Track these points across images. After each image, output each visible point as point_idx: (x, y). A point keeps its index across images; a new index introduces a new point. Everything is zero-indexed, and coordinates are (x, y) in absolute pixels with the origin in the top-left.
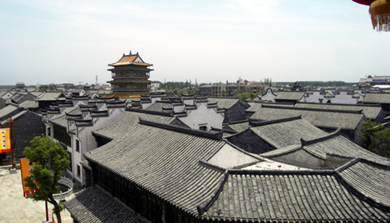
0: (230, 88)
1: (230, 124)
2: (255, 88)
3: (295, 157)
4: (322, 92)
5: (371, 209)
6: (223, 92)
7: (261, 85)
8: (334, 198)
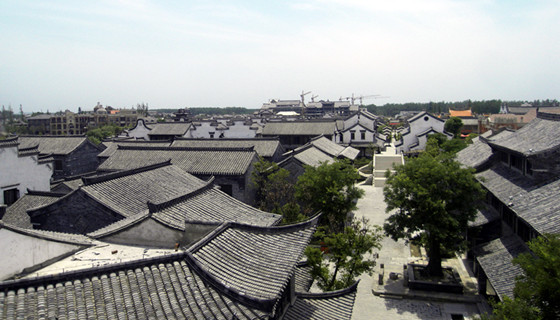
0: (82, 119)
1: (67, 180)
2: (123, 119)
3: (141, 232)
4: (214, 123)
5: (233, 307)
6: (71, 126)
7: (132, 115)
8: (182, 300)
